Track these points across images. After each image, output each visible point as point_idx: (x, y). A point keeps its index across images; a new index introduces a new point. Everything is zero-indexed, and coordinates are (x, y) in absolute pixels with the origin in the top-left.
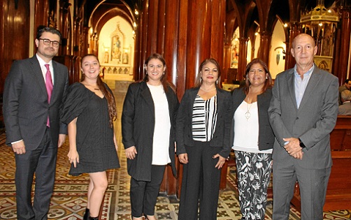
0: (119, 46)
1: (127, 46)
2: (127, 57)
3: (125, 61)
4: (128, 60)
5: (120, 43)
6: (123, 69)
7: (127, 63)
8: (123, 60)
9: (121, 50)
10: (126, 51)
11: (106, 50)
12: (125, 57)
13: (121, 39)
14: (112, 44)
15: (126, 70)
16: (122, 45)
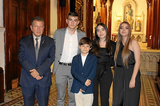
0: (131, 14)
1: (139, 13)
2: (140, 24)
3: (138, 29)
4: (140, 28)
5: (132, 11)
6: (136, 37)
7: (139, 31)
8: (136, 27)
9: (134, 18)
10: (139, 18)
11: (119, 18)
12: (138, 25)
13: (133, 8)
14: (125, 13)
15: (139, 37)
16: (134, 14)
